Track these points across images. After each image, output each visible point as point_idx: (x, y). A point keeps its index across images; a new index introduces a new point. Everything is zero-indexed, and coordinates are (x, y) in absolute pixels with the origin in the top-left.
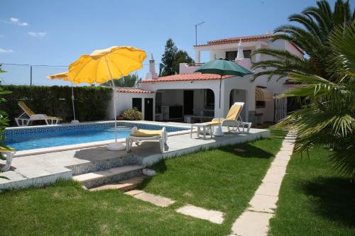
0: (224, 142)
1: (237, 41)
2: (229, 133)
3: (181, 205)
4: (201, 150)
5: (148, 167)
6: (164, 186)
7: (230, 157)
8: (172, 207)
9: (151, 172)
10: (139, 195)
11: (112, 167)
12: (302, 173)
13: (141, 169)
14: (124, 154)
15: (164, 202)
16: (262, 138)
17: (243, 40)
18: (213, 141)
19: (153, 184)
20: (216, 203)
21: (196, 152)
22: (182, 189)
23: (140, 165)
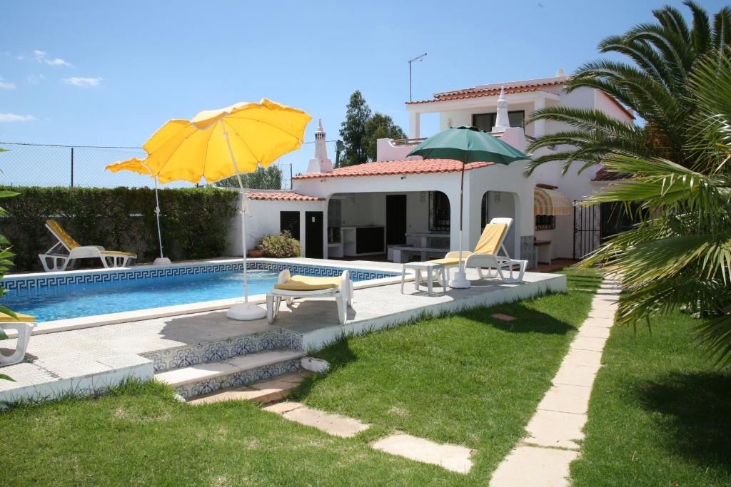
0: (472, 302)
1: (495, 92)
2: (481, 282)
3: (383, 434)
4: (424, 317)
5: (313, 355)
6: (347, 393)
7: (484, 332)
8: (364, 438)
9: (320, 365)
10: (295, 412)
11: (239, 354)
12: (635, 364)
13: (299, 359)
14: (263, 326)
15: (346, 427)
16: (549, 293)
17: (509, 90)
18: (448, 298)
19: (323, 390)
20: (455, 428)
21: (413, 322)
22: (384, 401)
23: (296, 349)
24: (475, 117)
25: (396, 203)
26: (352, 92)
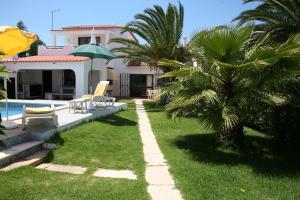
0: (99, 115)
1: (91, 28)
2: (97, 107)
4: (83, 122)
5: (47, 142)
6: (70, 156)
7: (107, 127)
9: (51, 146)
10: (50, 167)
11: (13, 145)
13: (41, 145)
14: (20, 131)
16: (123, 110)
17: (97, 28)
18: (90, 115)
19: (57, 155)
21: (80, 124)
22: (87, 157)
23: (38, 140)
24: (80, 39)
25: (47, 74)
26: (18, 21)
